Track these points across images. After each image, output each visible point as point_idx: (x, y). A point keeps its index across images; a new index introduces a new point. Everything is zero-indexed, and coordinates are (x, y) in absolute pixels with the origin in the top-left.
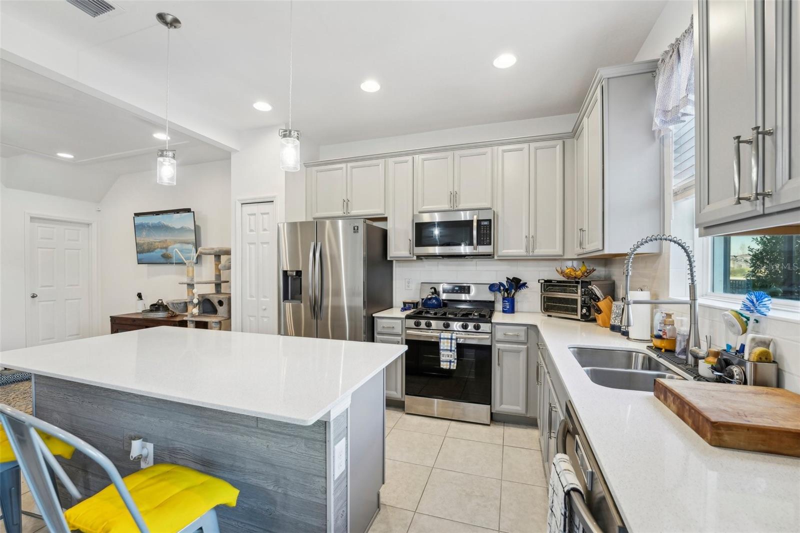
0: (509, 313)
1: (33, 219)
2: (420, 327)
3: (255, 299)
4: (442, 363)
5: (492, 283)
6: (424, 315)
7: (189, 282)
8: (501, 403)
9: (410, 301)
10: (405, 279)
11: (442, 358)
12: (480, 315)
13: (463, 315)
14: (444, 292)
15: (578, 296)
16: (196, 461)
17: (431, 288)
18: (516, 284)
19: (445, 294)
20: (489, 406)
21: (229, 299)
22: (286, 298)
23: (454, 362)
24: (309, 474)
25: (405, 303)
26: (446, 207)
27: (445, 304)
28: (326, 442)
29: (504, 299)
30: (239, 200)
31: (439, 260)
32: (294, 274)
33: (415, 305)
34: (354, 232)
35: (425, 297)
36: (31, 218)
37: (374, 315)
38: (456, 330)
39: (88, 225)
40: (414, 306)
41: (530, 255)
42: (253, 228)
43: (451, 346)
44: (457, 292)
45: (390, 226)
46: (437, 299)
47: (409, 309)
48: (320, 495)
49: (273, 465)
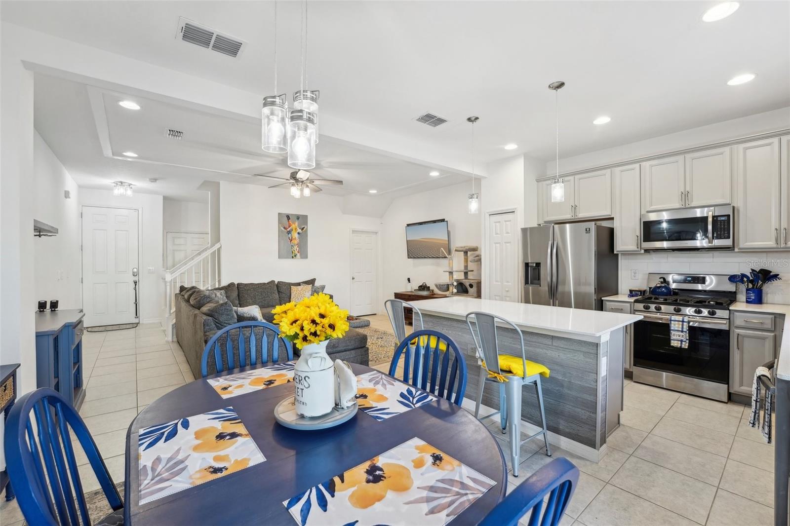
0: (755, 303)
1: (354, 231)
2: (650, 310)
3: (499, 283)
4: (672, 341)
5: (731, 274)
6: (653, 300)
7: (450, 271)
8: (741, 385)
9: (637, 289)
10: (631, 270)
11: (672, 337)
12: (717, 303)
13: (697, 302)
14: (674, 282)
17: (660, 278)
18: (765, 276)
19: (675, 284)
20: (727, 385)
21: (479, 284)
22: (526, 282)
23: (685, 341)
24: (586, 371)
25: (631, 291)
26: (677, 206)
27: (676, 292)
28: (597, 354)
29: (748, 290)
30: (488, 213)
31: (669, 253)
32: (535, 265)
33: (643, 292)
34: (587, 233)
35: (653, 285)
36: (353, 231)
37: (603, 298)
38: (689, 314)
39: (376, 233)
40: (641, 294)
41: (782, 247)
42: (498, 232)
43: (683, 328)
44: (689, 282)
45: (616, 225)
46: (668, 288)
47: (636, 295)
48: (592, 383)
49: (562, 366)
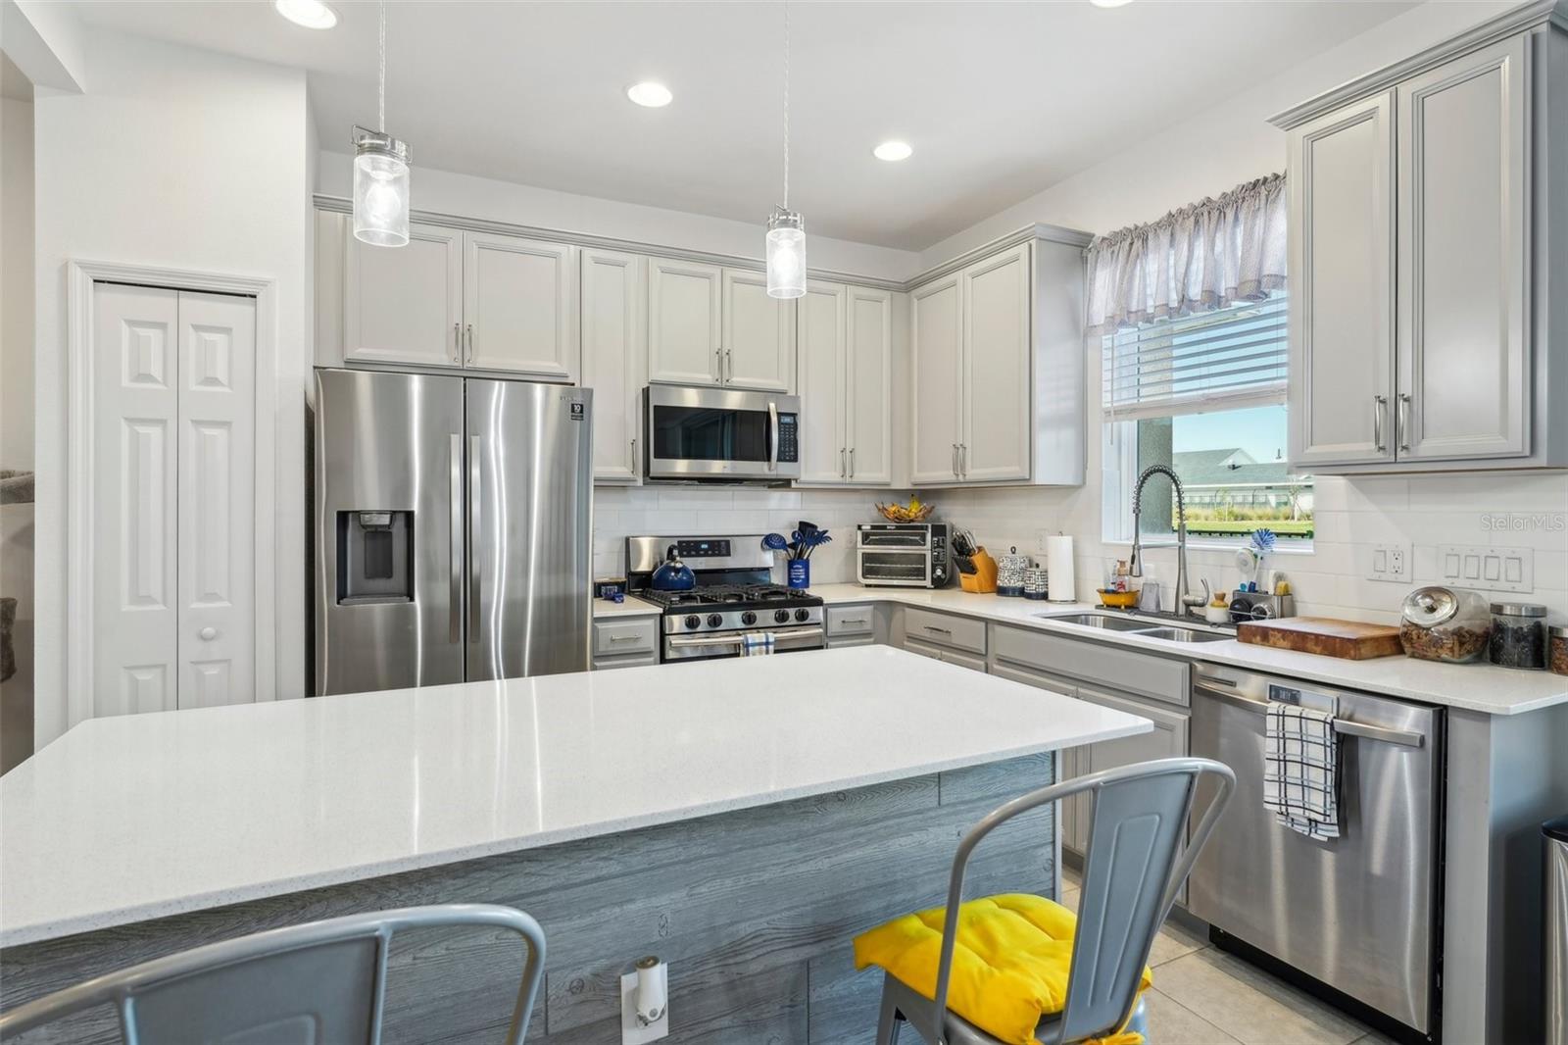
2: (699, 629)
5: (767, 533)
9: (608, 580)
15: (927, 550)
16: (816, 939)
18: (809, 534)
24: (1028, 849)
26: (707, 378)
29: (791, 562)
30: (83, 266)
32: (387, 522)
33: (622, 586)
34: (574, 418)
38: (764, 625)
41: (845, 481)
42: (152, 370)
44: (706, 554)
46: (687, 571)
